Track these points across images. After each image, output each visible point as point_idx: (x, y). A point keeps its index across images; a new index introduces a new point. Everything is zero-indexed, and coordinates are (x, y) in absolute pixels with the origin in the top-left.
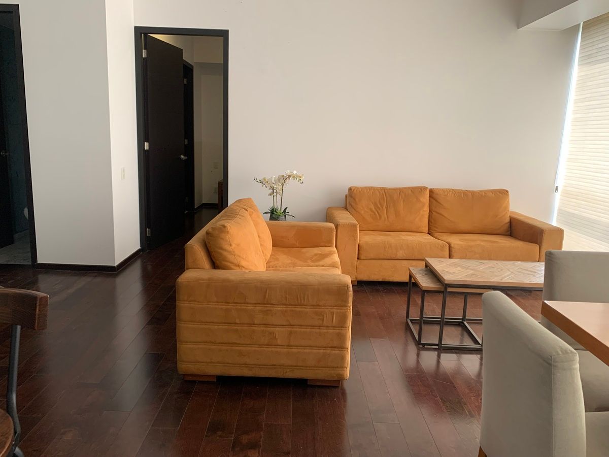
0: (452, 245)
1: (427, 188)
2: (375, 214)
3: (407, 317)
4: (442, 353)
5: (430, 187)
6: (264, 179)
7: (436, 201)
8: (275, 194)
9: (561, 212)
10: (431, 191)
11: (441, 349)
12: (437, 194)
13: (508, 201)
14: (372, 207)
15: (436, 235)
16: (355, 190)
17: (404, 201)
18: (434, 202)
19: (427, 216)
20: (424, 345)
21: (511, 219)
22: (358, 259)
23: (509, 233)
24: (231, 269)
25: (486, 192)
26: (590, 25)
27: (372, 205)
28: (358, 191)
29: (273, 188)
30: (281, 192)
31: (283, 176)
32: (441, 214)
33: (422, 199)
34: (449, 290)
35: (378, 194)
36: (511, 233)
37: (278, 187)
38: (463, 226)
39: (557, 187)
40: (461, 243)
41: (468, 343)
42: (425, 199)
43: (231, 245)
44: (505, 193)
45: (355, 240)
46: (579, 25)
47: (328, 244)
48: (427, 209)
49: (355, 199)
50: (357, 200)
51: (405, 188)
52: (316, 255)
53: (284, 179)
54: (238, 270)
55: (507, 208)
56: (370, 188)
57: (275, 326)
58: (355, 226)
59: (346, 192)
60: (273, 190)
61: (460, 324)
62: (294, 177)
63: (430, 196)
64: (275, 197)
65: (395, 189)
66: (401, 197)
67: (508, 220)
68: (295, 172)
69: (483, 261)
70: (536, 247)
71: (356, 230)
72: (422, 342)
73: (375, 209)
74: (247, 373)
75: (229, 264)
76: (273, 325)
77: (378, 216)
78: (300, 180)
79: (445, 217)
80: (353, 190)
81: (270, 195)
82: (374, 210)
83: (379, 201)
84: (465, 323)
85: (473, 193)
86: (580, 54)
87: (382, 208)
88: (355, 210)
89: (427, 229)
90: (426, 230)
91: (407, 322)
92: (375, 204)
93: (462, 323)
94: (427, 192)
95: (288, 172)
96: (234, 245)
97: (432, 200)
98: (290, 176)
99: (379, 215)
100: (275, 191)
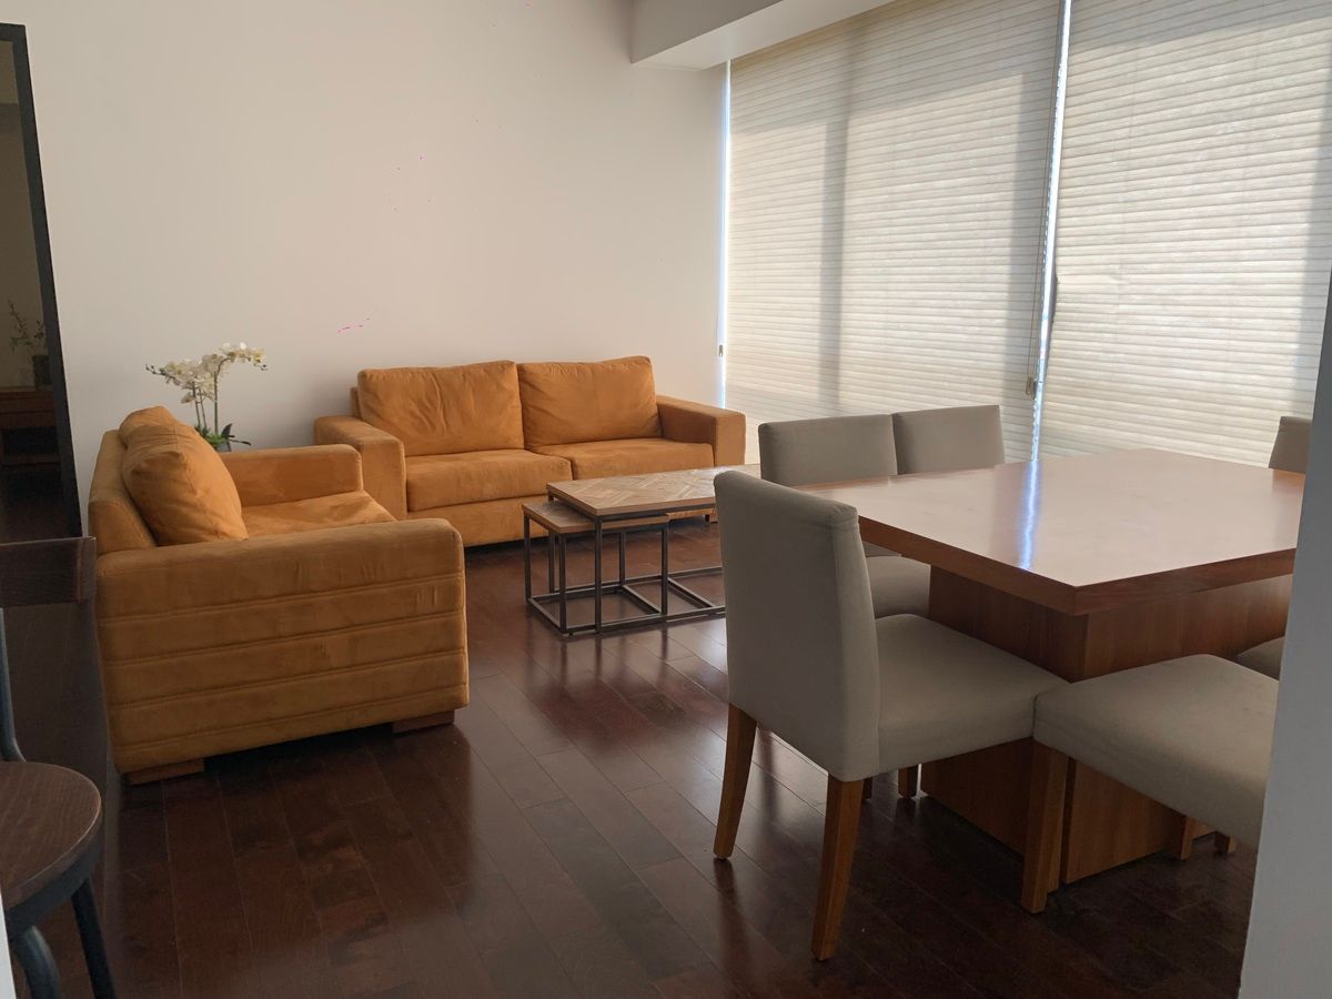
0: (577, 462)
1: (512, 363)
2: (422, 421)
3: (528, 594)
4: (604, 638)
5: (518, 362)
6: (172, 366)
7: (533, 386)
8: (198, 397)
9: (731, 389)
10: (521, 369)
11: (599, 631)
12: (531, 373)
13: (652, 378)
14: (414, 407)
15: (541, 449)
17: (474, 390)
18: (529, 388)
19: (519, 416)
20: (571, 631)
21: (660, 407)
22: (409, 511)
23: (659, 433)
24: (201, 540)
25: (614, 363)
26: (740, 65)
27: (413, 405)
28: (381, 377)
29: (192, 386)
30: (213, 391)
31: (215, 356)
32: (546, 412)
33: (506, 385)
34: (605, 526)
35: (421, 379)
36: (662, 432)
37: (204, 381)
38: (587, 428)
39: (721, 347)
40: (589, 456)
41: (637, 616)
42: (512, 383)
43: (194, 492)
44: (643, 363)
45: (398, 474)
46: (725, 63)
47: (351, 485)
48: (517, 402)
49: (376, 396)
50: (381, 397)
51: (472, 366)
52: (335, 507)
53: (215, 364)
54: (215, 541)
55: (651, 389)
56: (405, 371)
57: (323, 632)
58: (394, 446)
59: (355, 383)
60: (194, 389)
61: (618, 591)
62: (243, 356)
63: (522, 379)
64: (199, 405)
65: (455, 370)
66: (467, 384)
67: (654, 410)
68: (243, 346)
69: (642, 476)
70: (707, 448)
71: (399, 454)
72: (568, 627)
73: (421, 411)
74: (272, 736)
75: (195, 532)
76: (317, 632)
77: (428, 425)
78: (259, 361)
79: (553, 416)
80: (369, 375)
81: (187, 401)
82: (418, 413)
83: (427, 396)
84: (626, 587)
85: (593, 367)
86: (732, 112)
87: (435, 408)
89: (522, 441)
90: (520, 442)
91: (531, 605)
92: (420, 403)
93: (620, 587)
94: (515, 371)
95: (227, 347)
96: (199, 492)
97: (523, 385)
98: (232, 355)
99: (431, 423)
100: (197, 391)
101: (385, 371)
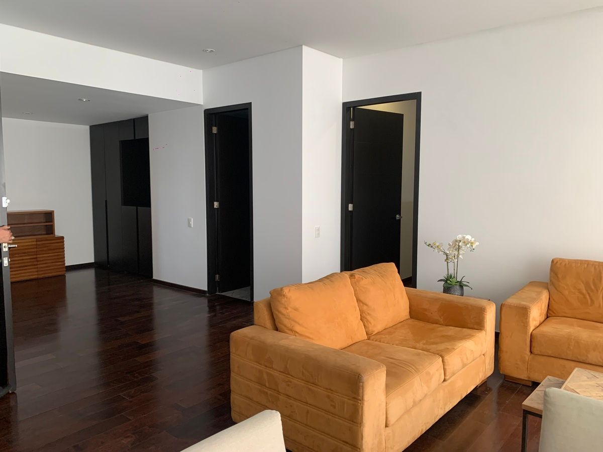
2: (585, 298)
14: (582, 287)
16: (559, 263)
22: (531, 352)
27: (582, 285)
28: (563, 264)
45: (525, 327)
50: (560, 276)
58: (525, 309)
60: (447, 256)
64: (448, 264)
71: (526, 315)
73: (587, 290)
77: (589, 300)
78: (472, 246)
82: (584, 291)
83: (594, 280)
87: (597, 291)
88: (555, 288)
92: (587, 285)
98: (460, 241)
99: (592, 300)
101: (569, 260)
